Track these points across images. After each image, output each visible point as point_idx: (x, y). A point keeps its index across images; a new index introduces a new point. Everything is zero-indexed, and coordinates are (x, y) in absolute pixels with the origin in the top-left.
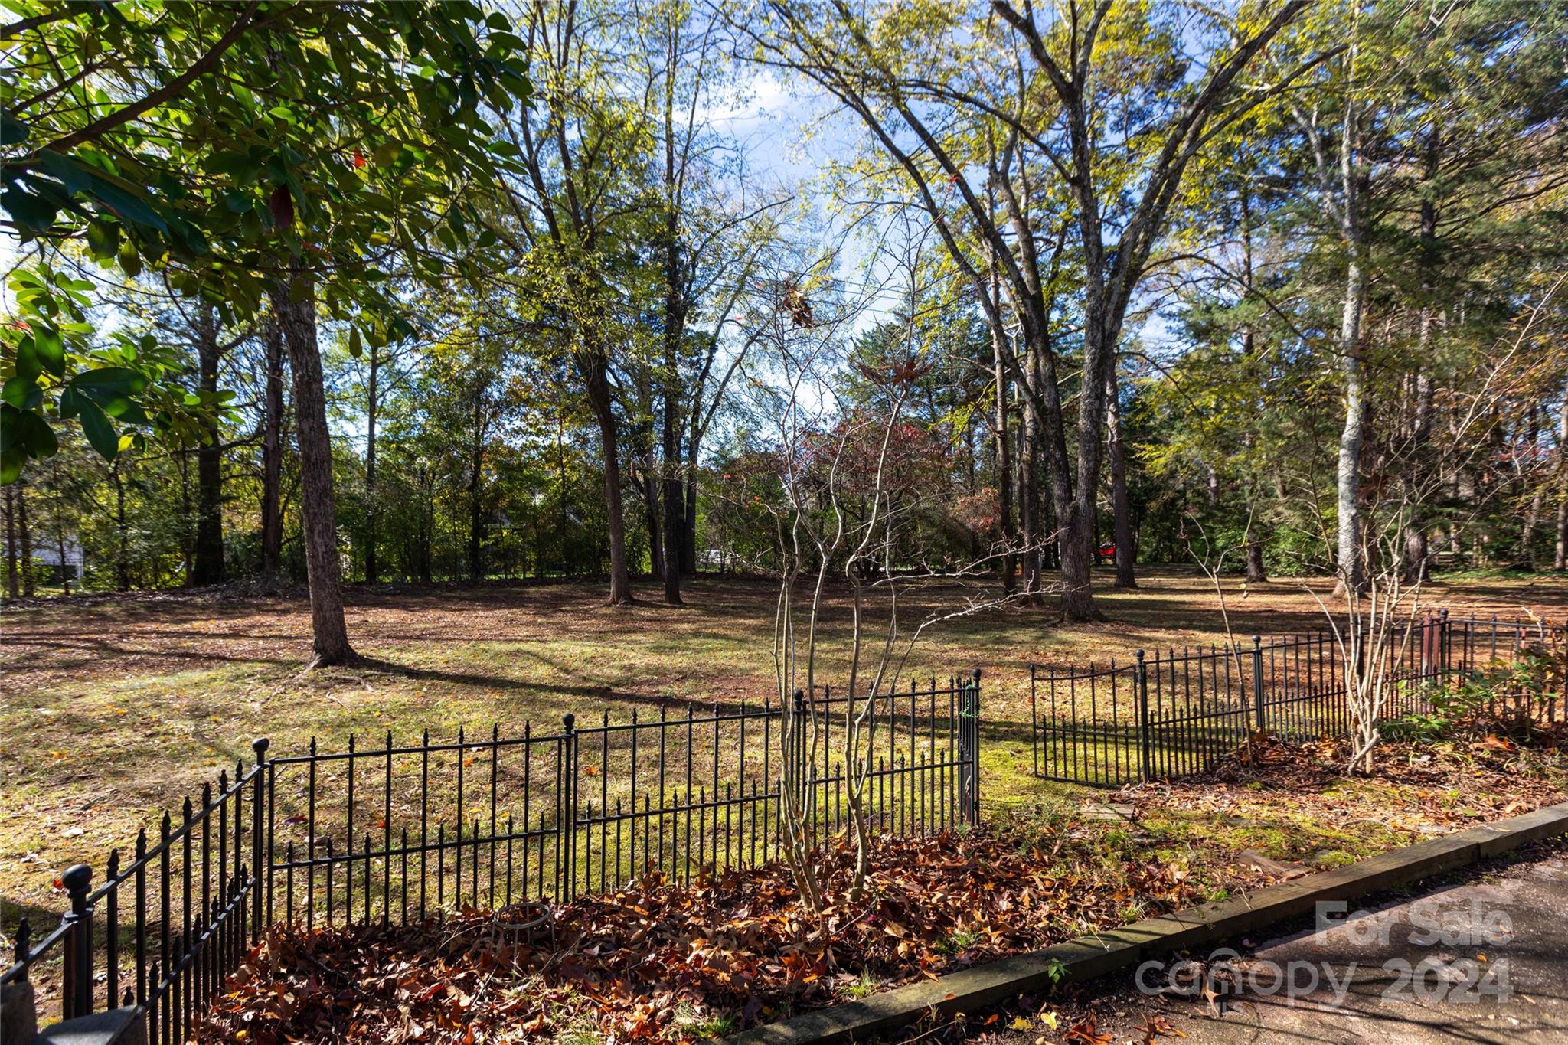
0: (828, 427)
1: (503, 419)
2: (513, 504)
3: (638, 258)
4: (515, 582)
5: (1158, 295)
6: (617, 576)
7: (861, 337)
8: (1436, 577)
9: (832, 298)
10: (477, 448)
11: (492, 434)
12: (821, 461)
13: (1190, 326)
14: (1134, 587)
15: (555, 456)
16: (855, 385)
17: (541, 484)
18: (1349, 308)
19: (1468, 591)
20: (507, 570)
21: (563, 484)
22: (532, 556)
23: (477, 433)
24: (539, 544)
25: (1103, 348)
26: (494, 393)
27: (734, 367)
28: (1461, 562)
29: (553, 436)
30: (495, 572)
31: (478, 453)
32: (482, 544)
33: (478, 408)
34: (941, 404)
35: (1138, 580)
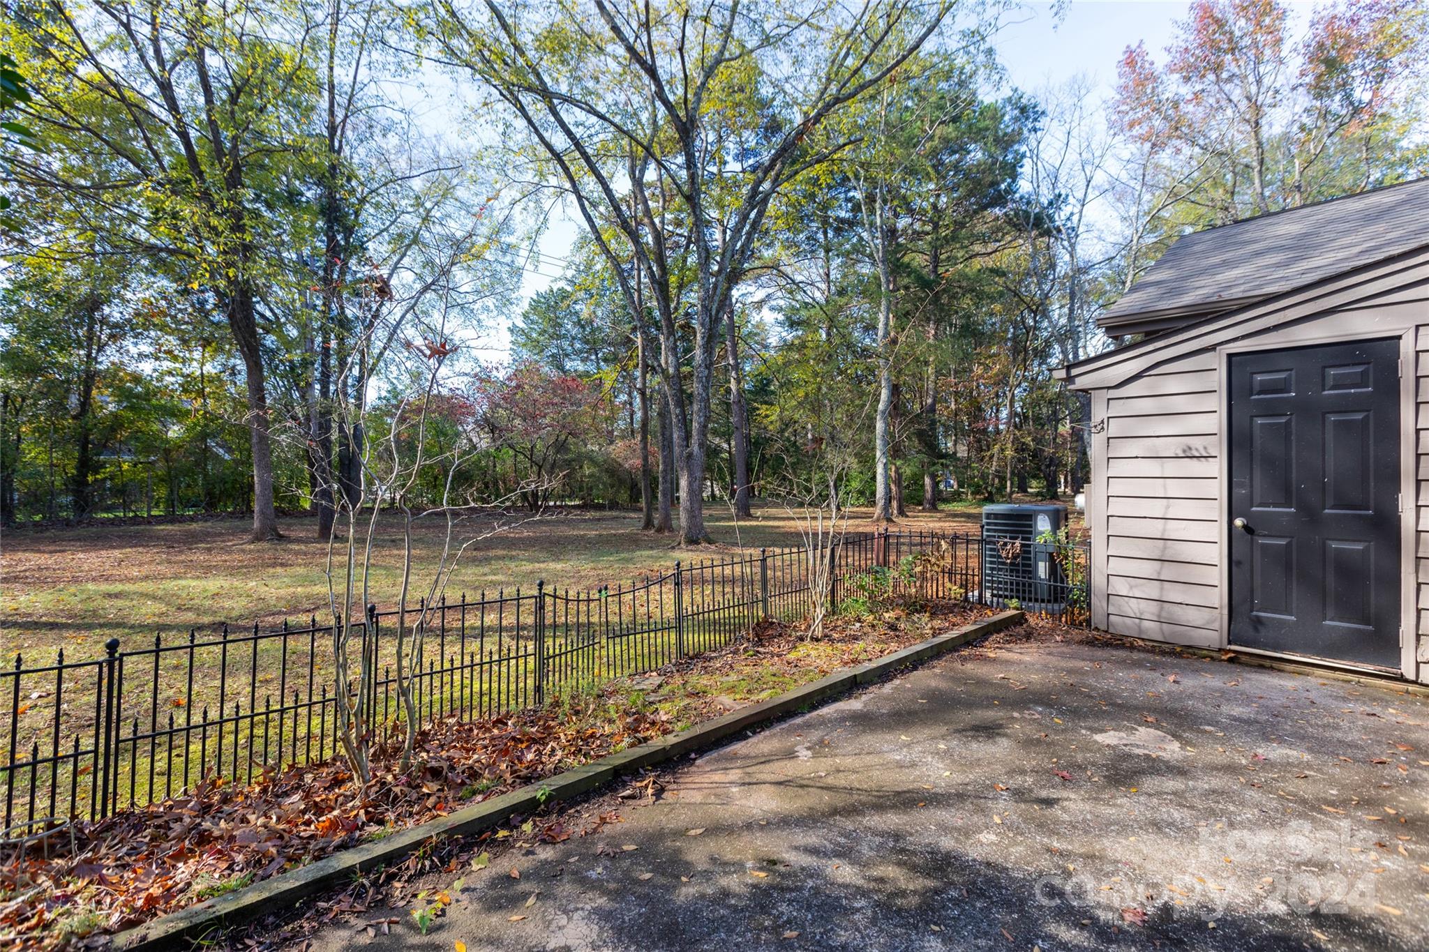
0: (501, 375)
1: (128, 343)
2: (135, 436)
3: (302, 194)
4: (136, 520)
5: (770, 291)
6: (262, 512)
7: (535, 297)
8: (942, 506)
9: (508, 259)
10: (87, 372)
11: (108, 358)
12: (495, 406)
13: (788, 318)
14: (749, 516)
15: (193, 386)
16: (528, 337)
17: (176, 414)
18: (881, 317)
19: (956, 515)
20: (126, 507)
21: (204, 416)
22: (162, 492)
23: (89, 355)
24: (170, 479)
25: (710, 329)
26: (114, 312)
27: (407, 312)
28: (956, 497)
29: (195, 364)
30: (108, 509)
31: (90, 378)
32: (90, 478)
33: (91, 328)
34: (605, 360)
35: (752, 511)
